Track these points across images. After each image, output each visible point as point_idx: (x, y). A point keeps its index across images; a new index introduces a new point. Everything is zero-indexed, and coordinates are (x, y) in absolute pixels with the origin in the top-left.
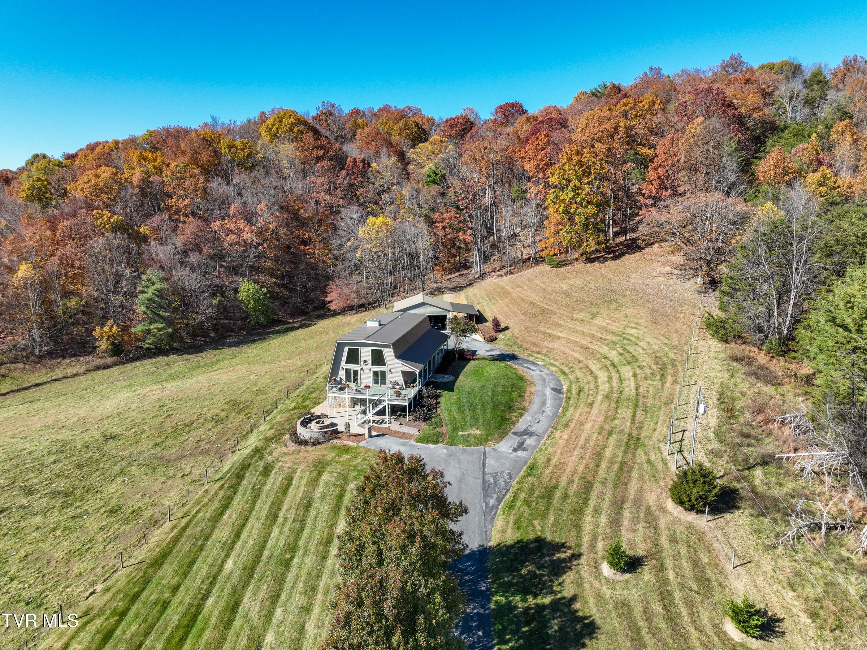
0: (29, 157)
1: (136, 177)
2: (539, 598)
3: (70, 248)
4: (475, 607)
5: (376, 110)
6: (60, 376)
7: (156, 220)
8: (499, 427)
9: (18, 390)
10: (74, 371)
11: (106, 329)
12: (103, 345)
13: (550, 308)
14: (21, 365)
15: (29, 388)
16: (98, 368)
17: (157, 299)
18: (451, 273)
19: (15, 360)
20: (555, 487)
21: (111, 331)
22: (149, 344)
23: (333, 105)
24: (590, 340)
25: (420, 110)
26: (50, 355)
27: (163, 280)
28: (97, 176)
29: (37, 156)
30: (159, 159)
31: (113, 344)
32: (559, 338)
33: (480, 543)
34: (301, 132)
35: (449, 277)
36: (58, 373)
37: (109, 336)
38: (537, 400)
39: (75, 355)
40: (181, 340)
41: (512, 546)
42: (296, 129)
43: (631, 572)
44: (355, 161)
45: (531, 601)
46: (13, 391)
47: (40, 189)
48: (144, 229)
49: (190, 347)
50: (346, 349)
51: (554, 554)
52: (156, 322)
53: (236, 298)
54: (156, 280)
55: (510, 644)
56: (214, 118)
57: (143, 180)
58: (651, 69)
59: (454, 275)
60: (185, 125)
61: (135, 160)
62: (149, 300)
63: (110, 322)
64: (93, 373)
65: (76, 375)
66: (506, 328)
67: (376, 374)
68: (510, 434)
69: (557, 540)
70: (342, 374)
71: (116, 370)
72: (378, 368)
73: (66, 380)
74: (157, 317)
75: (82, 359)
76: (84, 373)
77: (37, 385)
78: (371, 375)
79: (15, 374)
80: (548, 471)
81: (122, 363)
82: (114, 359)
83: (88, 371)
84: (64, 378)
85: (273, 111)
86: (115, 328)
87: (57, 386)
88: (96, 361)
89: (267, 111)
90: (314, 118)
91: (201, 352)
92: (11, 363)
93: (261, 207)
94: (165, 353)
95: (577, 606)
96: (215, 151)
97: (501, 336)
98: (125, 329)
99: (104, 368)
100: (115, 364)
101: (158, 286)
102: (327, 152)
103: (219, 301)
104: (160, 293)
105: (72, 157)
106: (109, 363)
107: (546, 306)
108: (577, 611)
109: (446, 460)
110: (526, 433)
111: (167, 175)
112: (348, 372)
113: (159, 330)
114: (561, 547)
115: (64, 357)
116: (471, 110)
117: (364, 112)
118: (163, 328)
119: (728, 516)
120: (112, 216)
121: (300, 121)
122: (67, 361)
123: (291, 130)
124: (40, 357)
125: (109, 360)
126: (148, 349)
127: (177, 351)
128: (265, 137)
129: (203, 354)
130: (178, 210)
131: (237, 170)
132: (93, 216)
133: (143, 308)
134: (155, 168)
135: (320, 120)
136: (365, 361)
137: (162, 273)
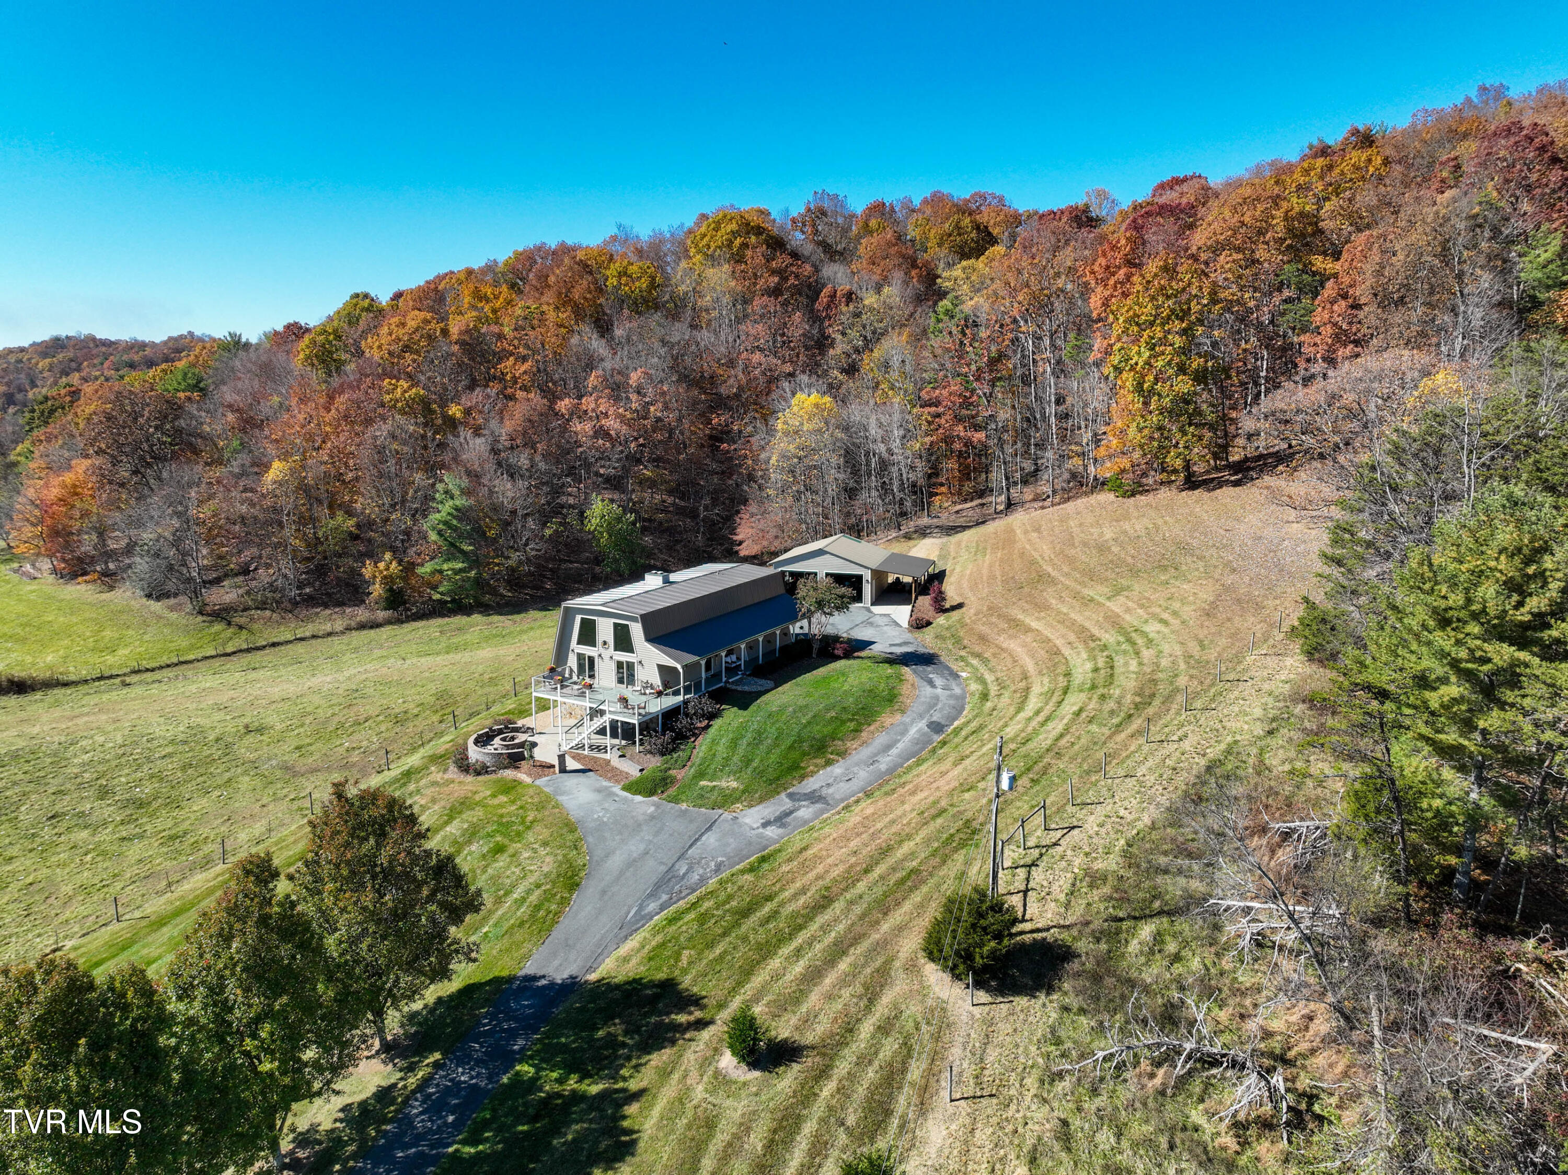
1: (458, 326)
2: (587, 1081)
4: (479, 1074)
6: (308, 634)
7: (476, 396)
8: (771, 782)
9: (248, 650)
10: (328, 627)
11: (382, 565)
12: (377, 590)
13: (1053, 574)
14: (268, 613)
15: (264, 647)
16: (362, 626)
17: (455, 522)
18: (965, 501)
19: (262, 606)
20: (769, 898)
21: (387, 569)
22: (442, 594)
23: (832, 198)
24: (1072, 637)
25: (1001, 199)
26: (310, 601)
27: (466, 492)
28: (403, 326)
30: (503, 298)
31: (391, 590)
32: (1028, 630)
33: (574, 973)
34: (745, 246)
35: (958, 507)
36: (308, 630)
37: (385, 577)
38: (881, 739)
39: (341, 604)
40: (494, 592)
41: (618, 987)
42: (738, 242)
43: (763, 1069)
45: (572, 1083)
46: (241, 651)
47: (323, 346)
49: (507, 604)
50: (578, 618)
51: (668, 1014)
52: (455, 559)
53: (581, 530)
54: (457, 493)
55: (481, 1147)
57: (470, 332)
58: (1483, 89)
59: (969, 505)
62: (446, 523)
63: (387, 556)
64: (354, 633)
65: (330, 634)
66: (960, 606)
67: (620, 665)
68: (783, 795)
69: (695, 990)
70: (572, 662)
71: (386, 632)
72: (624, 657)
73: (314, 641)
74: (453, 551)
75: (348, 610)
76: (343, 633)
77: (274, 645)
78: (613, 666)
79: (255, 626)
80: (785, 868)
81: (399, 622)
82: (389, 613)
83: (349, 629)
84: (314, 637)
86: (394, 564)
87: (300, 648)
88: (362, 614)
91: (519, 612)
92: (257, 608)
93: (636, 376)
94: (466, 610)
95: (632, 1109)
96: (596, 282)
97: (941, 620)
98: (409, 568)
99: (372, 627)
100: (389, 622)
101: (460, 502)
102: (785, 279)
103: (556, 531)
104: (461, 513)
106: (380, 620)
107: (1050, 570)
108: (624, 1117)
109: (640, 825)
110: (814, 797)
112: (580, 657)
113: (457, 572)
114: (696, 1001)
115: (326, 606)
116: (1102, 195)
117: (891, 208)
118: (461, 570)
119: (1022, 1002)
120: (410, 388)
121: (750, 228)
122: (328, 612)
123: (730, 243)
124: (296, 604)
125: (381, 615)
126: (439, 601)
127: (485, 609)
129: (517, 617)
130: (515, 380)
131: (625, 313)
132: (380, 388)
133: (433, 536)
134: (494, 311)
135: (804, 225)
136: (605, 643)
137: (465, 482)
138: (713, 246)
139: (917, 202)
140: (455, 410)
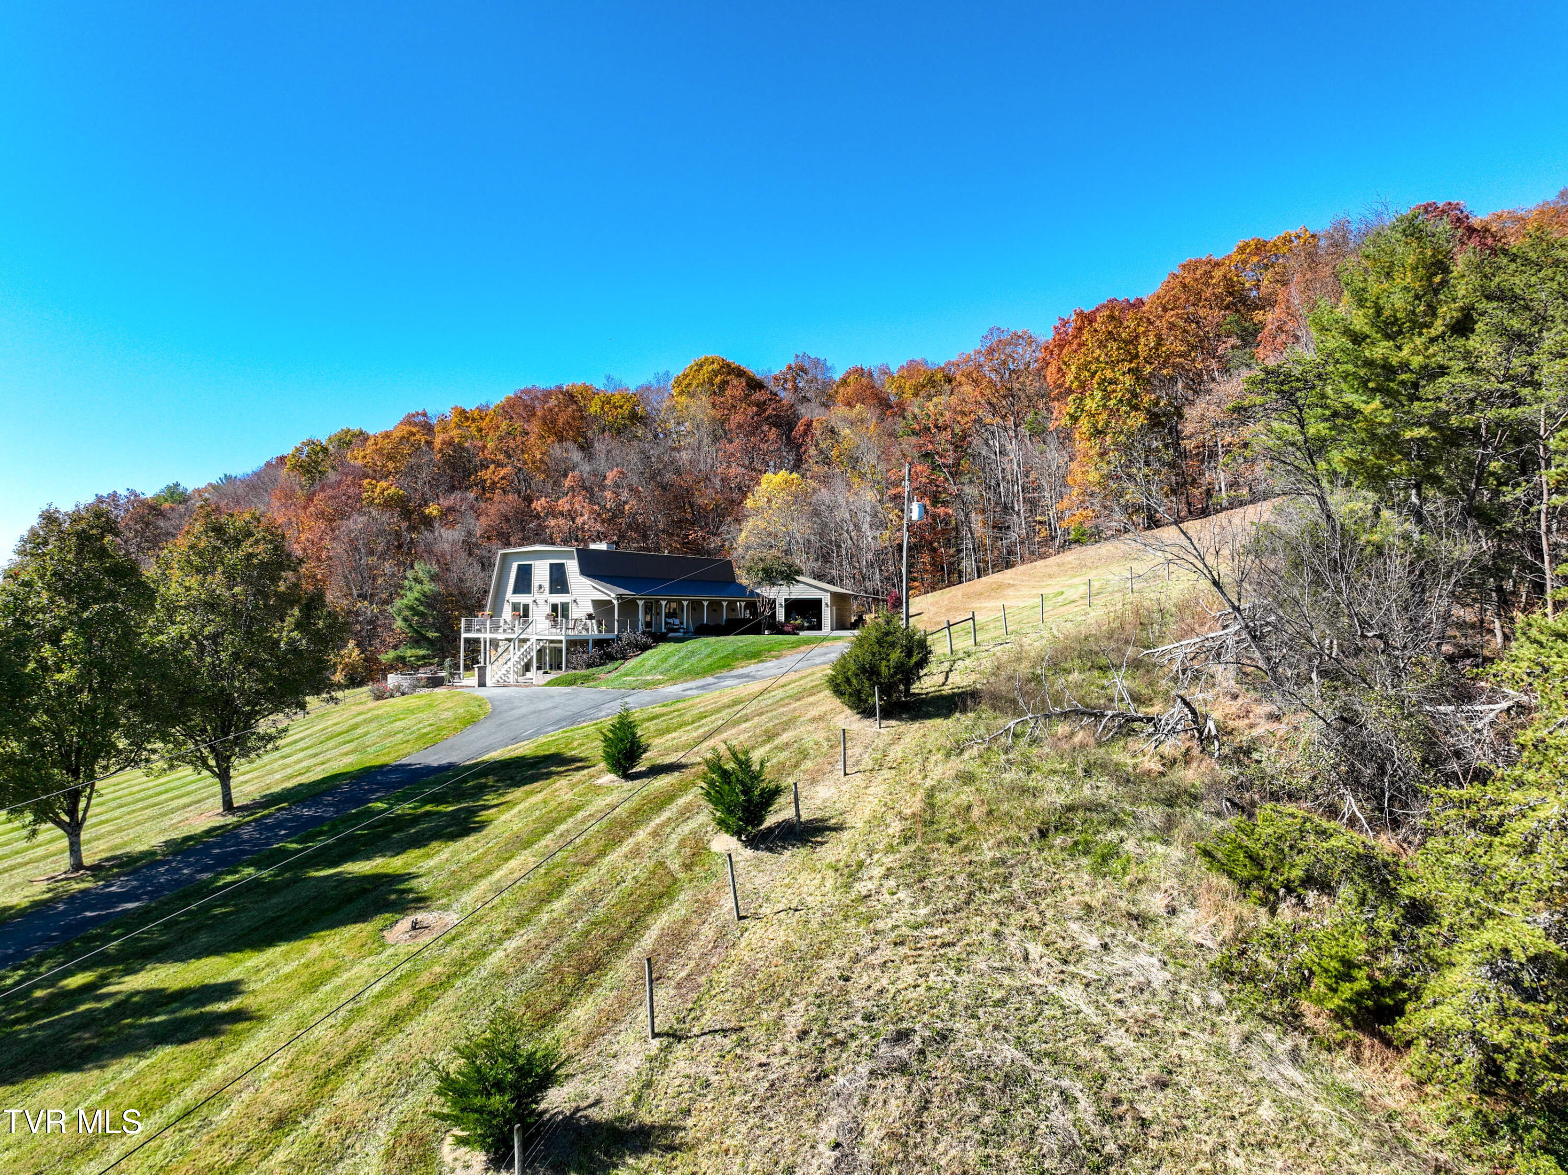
2: (444, 806)
7: (454, 498)
11: (344, 653)
12: (337, 678)
17: (421, 608)
27: (435, 578)
28: (387, 437)
30: (489, 419)
33: (453, 761)
34: (725, 383)
41: (498, 762)
42: (719, 379)
43: (642, 779)
44: (809, 424)
47: (310, 456)
50: (515, 566)
51: (547, 768)
54: (426, 580)
55: (310, 844)
57: (454, 445)
62: (411, 608)
63: (351, 644)
67: (554, 608)
68: (709, 678)
69: (581, 755)
70: (507, 613)
72: (558, 599)
74: (418, 638)
78: (548, 610)
86: (357, 652)
93: (611, 475)
95: (489, 812)
96: (580, 410)
101: (428, 587)
102: (763, 410)
104: (430, 601)
108: (478, 817)
112: (515, 607)
120: (389, 488)
121: (731, 369)
123: (711, 381)
132: (360, 486)
133: (399, 623)
134: (480, 430)
135: (786, 381)
136: (540, 587)
137: (435, 568)
138: (694, 384)
139: (894, 368)
140: (432, 510)
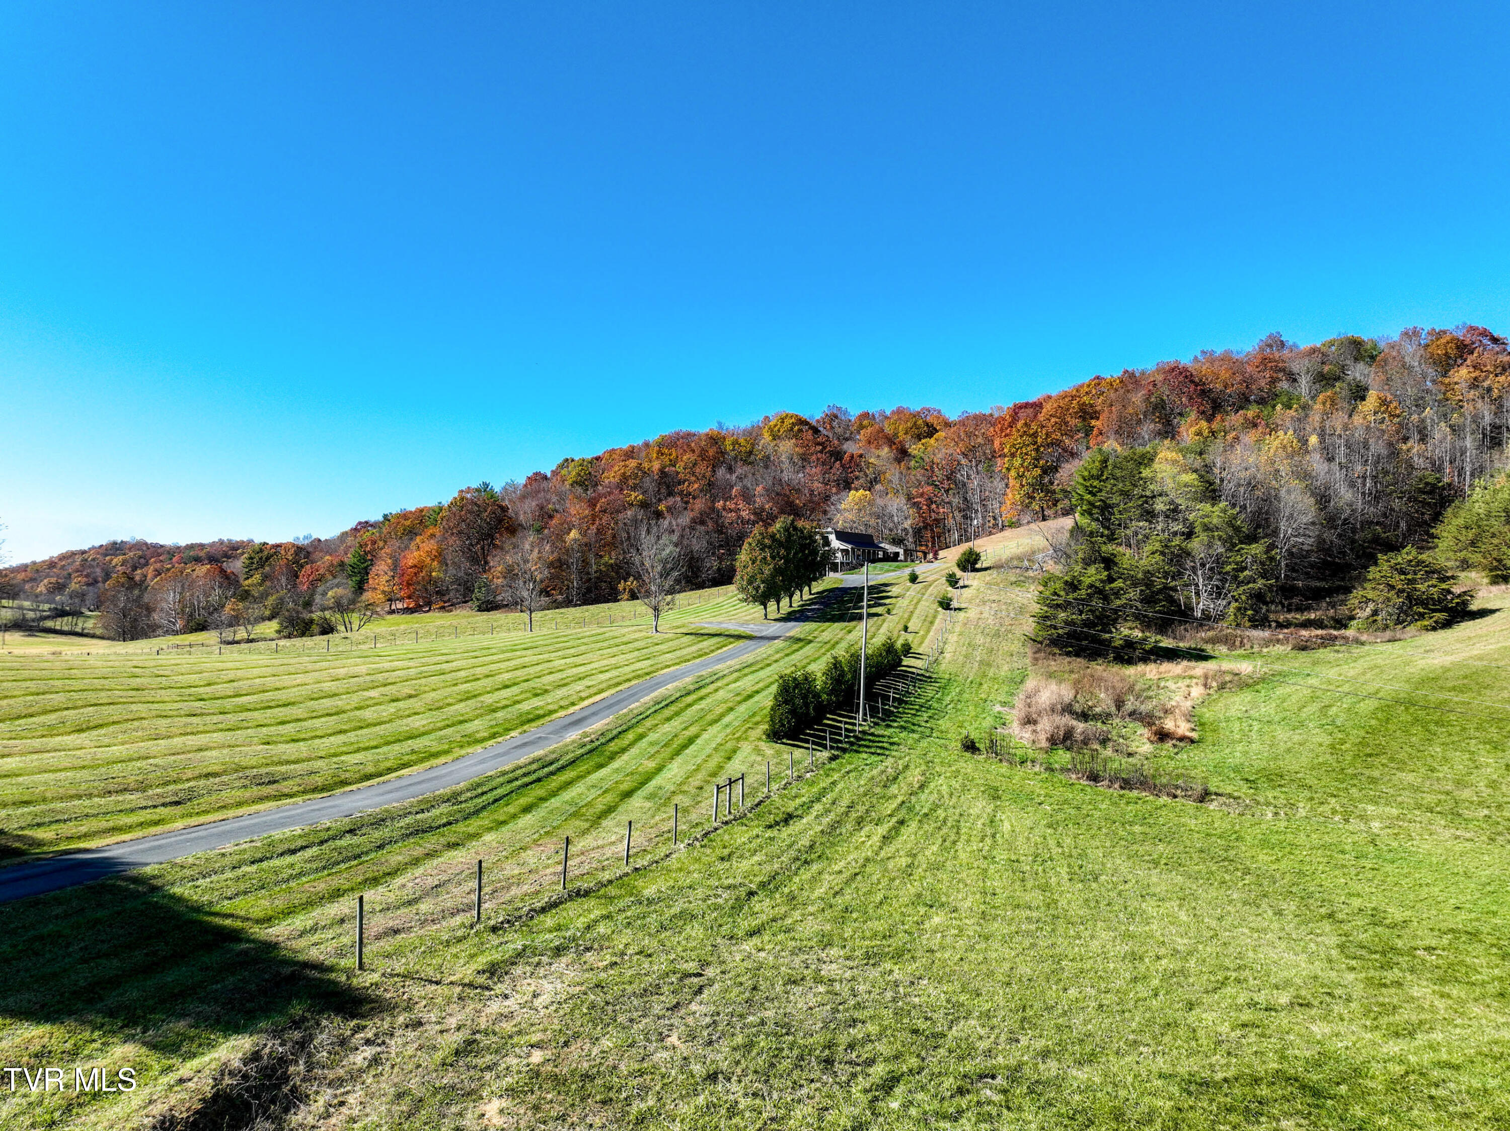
0: (560, 461)
1: (656, 465)
3: (605, 519)
5: (888, 413)
7: (671, 501)
23: (839, 409)
25: (939, 411)
28: (626, 466)
29: (567, 460)
30: (674, 455)
34: (800, 431)
42: (796, 428)
44: (852, 456)
48: (662, 507)
56: (720, 423)
57: (662, 471)
60: (693, 430)
61: (655, 455)
63: (631, 578)
85: (777, 414)
89: (770, 414)
90: (818, 421)
93: (759, 489)
96: (720, 448)
102: (824, 448)
105: (598, 459)
111: (680, 467)
117: (873, 415)
120: (637, 496)
121: (802, 422)
123: (792, 429)
128: (767, 436)
130: (688, 493)
131: (739, 463)
132: (623, 495)
135: (826, 422)
138: (782, 430)
